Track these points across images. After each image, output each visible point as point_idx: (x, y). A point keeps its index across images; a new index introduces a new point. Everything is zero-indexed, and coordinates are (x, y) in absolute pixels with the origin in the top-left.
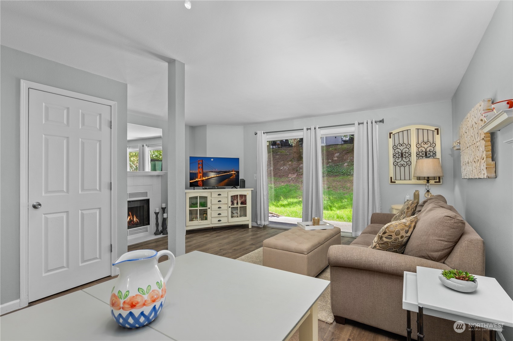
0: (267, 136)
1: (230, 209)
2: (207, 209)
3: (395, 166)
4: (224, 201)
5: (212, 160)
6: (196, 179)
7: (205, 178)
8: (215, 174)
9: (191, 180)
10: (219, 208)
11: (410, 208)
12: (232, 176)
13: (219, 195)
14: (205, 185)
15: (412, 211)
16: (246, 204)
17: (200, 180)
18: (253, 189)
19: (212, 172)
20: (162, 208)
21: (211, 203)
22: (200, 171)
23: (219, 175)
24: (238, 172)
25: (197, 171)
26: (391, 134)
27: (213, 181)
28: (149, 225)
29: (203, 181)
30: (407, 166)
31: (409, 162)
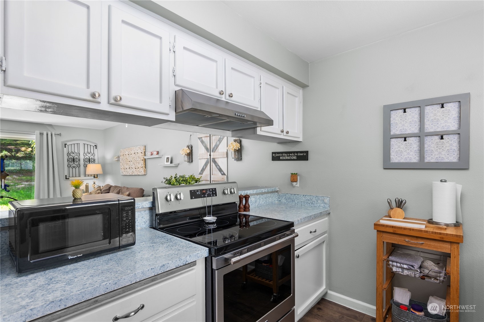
26: (66, 145)
30: (78, 168)
31: (79, 165)
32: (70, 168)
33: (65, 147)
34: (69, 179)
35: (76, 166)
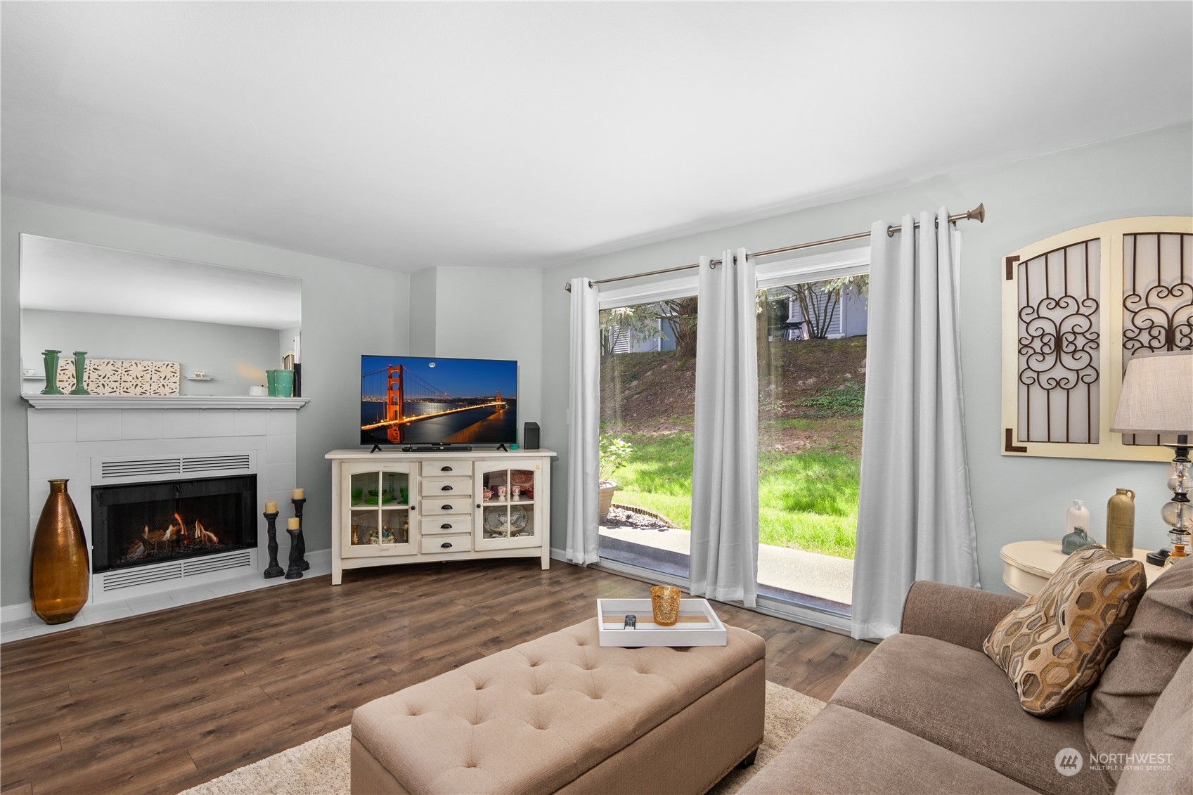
0: (600, 294)
1: (480, 513)
2: (407, 510)
3: (1028, 385)
4: (461, 487)
5: (432, 365)
6: (380, 422)
7: (408, 419)
8: (440, 409)
9: (365, 421)
10: (446, 507)
11: (1098, 606)
12: (494, 413)
13: (446, 469)
14: (409, 438)
15: (1109, 623)
16: (532, 498)
17: (395, 425)
18: (554, 454)
19: (432, 400)
20: (294, 501)
21: (420, 491)
22: (392, 399)
23: (454, 410)
24: (513, 403)
25: (385, 398)
26: (1015, 264)
27: (434, 429)
28: (257, 547)
29: (402, 426)
30: (1082, 388)
31: (1090, 371)
32: (1035, 389)
33: (1009, 276)
34: (1024, 450)
35: (1072, 377)
